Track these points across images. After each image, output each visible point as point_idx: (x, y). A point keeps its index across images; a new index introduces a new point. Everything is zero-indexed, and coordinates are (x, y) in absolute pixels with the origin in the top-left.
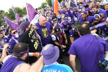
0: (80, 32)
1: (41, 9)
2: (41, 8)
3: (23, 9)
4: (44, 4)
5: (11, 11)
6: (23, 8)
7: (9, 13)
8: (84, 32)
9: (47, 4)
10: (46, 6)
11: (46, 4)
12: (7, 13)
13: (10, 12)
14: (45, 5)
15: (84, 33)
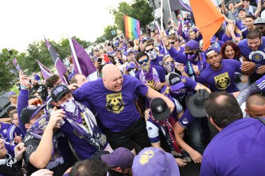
0: (213, 119)
1: (103, 41)
2: (104, 38)
3: (61, 45)
4: (112, 30)
5: (33, 50)
6: (61, 42)
7: (27, 55)
8: (226, 118)
9: (117, 28)
10: (116, 35)
11: (115, 29)
12: (23, 55)
13: (31, 52)
14: (113, 32)
15: (224, 121)
